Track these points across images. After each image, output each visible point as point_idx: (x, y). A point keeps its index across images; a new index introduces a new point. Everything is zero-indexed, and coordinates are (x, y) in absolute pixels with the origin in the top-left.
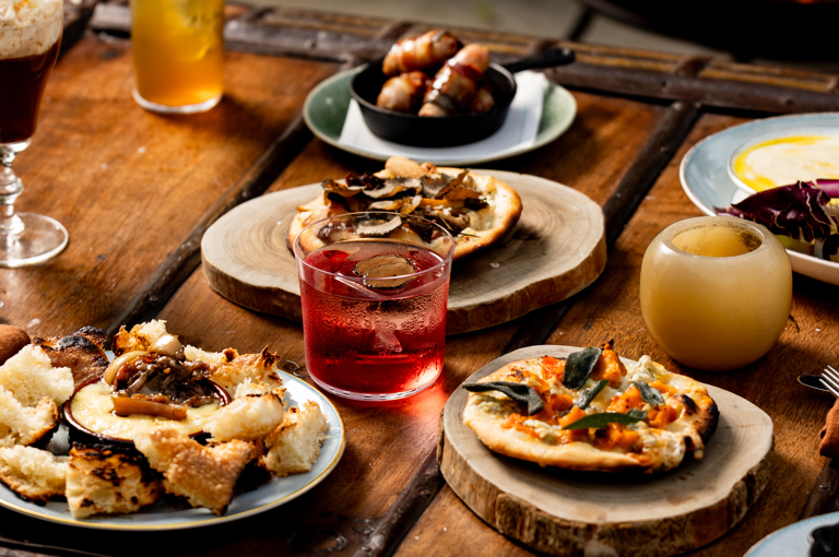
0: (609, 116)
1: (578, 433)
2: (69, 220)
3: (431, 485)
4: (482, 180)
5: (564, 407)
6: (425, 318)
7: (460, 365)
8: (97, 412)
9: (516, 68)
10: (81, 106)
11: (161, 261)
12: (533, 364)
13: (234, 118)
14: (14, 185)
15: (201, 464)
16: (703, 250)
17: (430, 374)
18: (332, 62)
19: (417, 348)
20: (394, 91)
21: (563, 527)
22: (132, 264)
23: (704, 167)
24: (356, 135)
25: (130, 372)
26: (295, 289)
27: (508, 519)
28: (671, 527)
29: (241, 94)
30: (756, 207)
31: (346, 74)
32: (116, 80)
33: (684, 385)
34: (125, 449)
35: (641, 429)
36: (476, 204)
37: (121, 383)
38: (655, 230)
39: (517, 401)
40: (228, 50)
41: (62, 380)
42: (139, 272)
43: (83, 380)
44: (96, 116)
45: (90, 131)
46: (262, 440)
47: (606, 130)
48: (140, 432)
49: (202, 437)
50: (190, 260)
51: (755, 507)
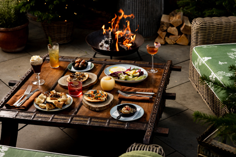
0: (97, 66)
1: (95, 99)
2: (45, 80)
3: (81, 104)
4: (85, 73)
5: (94, 96)
6: (80, 88)
7: (84, 92)
8: (49, 100)
9: (88, 62)
10: (45, 68)
11: (54, 83)
12: (90, 92)
13: (61, 68)
14: (39, 77)
15: (59, 104)
16: (106, 80)
17: (81, 93)
18: (70, 62)
19: (79, 91)
20: (76, 65)
21: (94, 108)
22: (51, 84)
23: (106, 71)
24: (73, 69)
25: (52, 95)
26: (67, 85)
27: (89, 107)
28: (104, 107)
29: (61, 66)
30: (111, 75)
31: (71, 63)
32: (49, 65)
33: (105, 93)
34: (52, 103)
35: (101, 98)
36: (85, 76)
37: (51, 96)
38: (102, 77)
39: (89, 96)
40: (59, 61)
41: (45, 97)
42: (52, 85)
43: (47, 97)
44: (47, 69)
45: (46, 70)
46: (65, 101)
47: (97, 67)
48: (53, 101)
49: (59, 101)
50: (57, 83)
51: (112, 104)
